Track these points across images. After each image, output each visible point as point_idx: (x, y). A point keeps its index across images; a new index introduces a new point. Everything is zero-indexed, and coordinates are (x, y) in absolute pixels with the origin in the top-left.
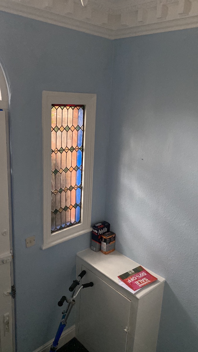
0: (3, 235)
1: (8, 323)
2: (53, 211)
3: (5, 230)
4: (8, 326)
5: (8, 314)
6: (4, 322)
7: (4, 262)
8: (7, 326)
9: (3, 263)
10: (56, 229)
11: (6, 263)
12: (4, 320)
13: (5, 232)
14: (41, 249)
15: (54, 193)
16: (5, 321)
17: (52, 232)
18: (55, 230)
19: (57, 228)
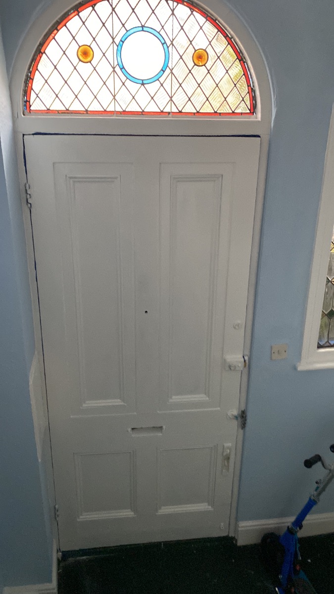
0: (234, 328)
1: (228, 459)
2: (326, 311)
3: (239, 322)
4: (228, 462)
5: (230, 444)
6: (223, 454)
7: (232, 368)
8: (226, 462)
9: (230, 369)
10: (328, 344)
11: (234, 370)
12: (223, 452)
13: (239, 324)
14: (295, 368)
15: (331, 282)
16: (225, 454)
17: (320, 347)
18: (326, 345)
19: (330, 342)
